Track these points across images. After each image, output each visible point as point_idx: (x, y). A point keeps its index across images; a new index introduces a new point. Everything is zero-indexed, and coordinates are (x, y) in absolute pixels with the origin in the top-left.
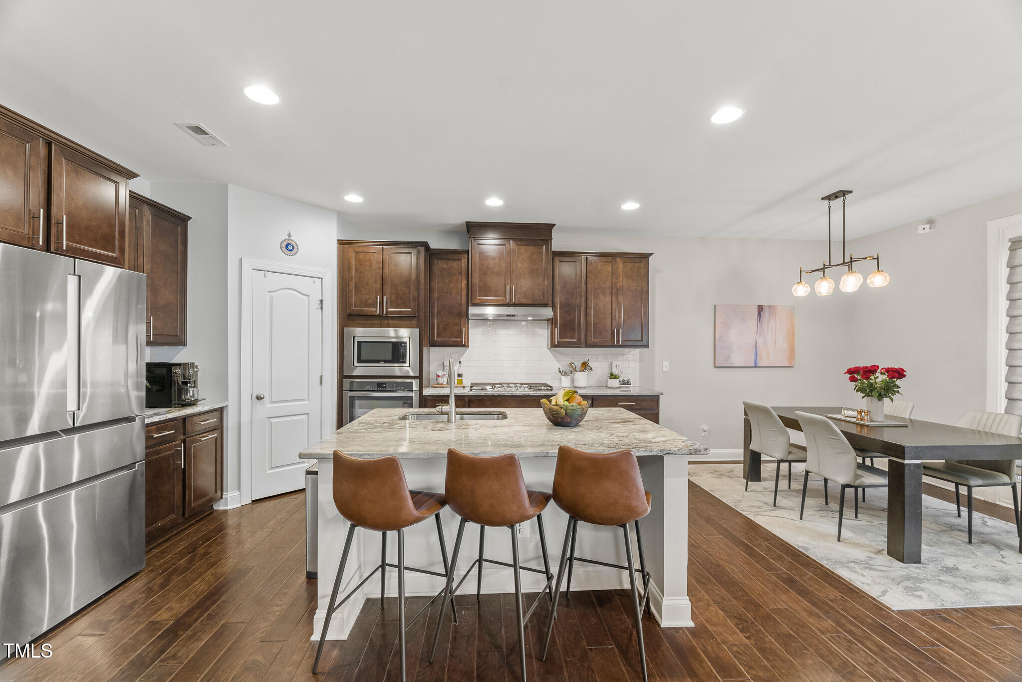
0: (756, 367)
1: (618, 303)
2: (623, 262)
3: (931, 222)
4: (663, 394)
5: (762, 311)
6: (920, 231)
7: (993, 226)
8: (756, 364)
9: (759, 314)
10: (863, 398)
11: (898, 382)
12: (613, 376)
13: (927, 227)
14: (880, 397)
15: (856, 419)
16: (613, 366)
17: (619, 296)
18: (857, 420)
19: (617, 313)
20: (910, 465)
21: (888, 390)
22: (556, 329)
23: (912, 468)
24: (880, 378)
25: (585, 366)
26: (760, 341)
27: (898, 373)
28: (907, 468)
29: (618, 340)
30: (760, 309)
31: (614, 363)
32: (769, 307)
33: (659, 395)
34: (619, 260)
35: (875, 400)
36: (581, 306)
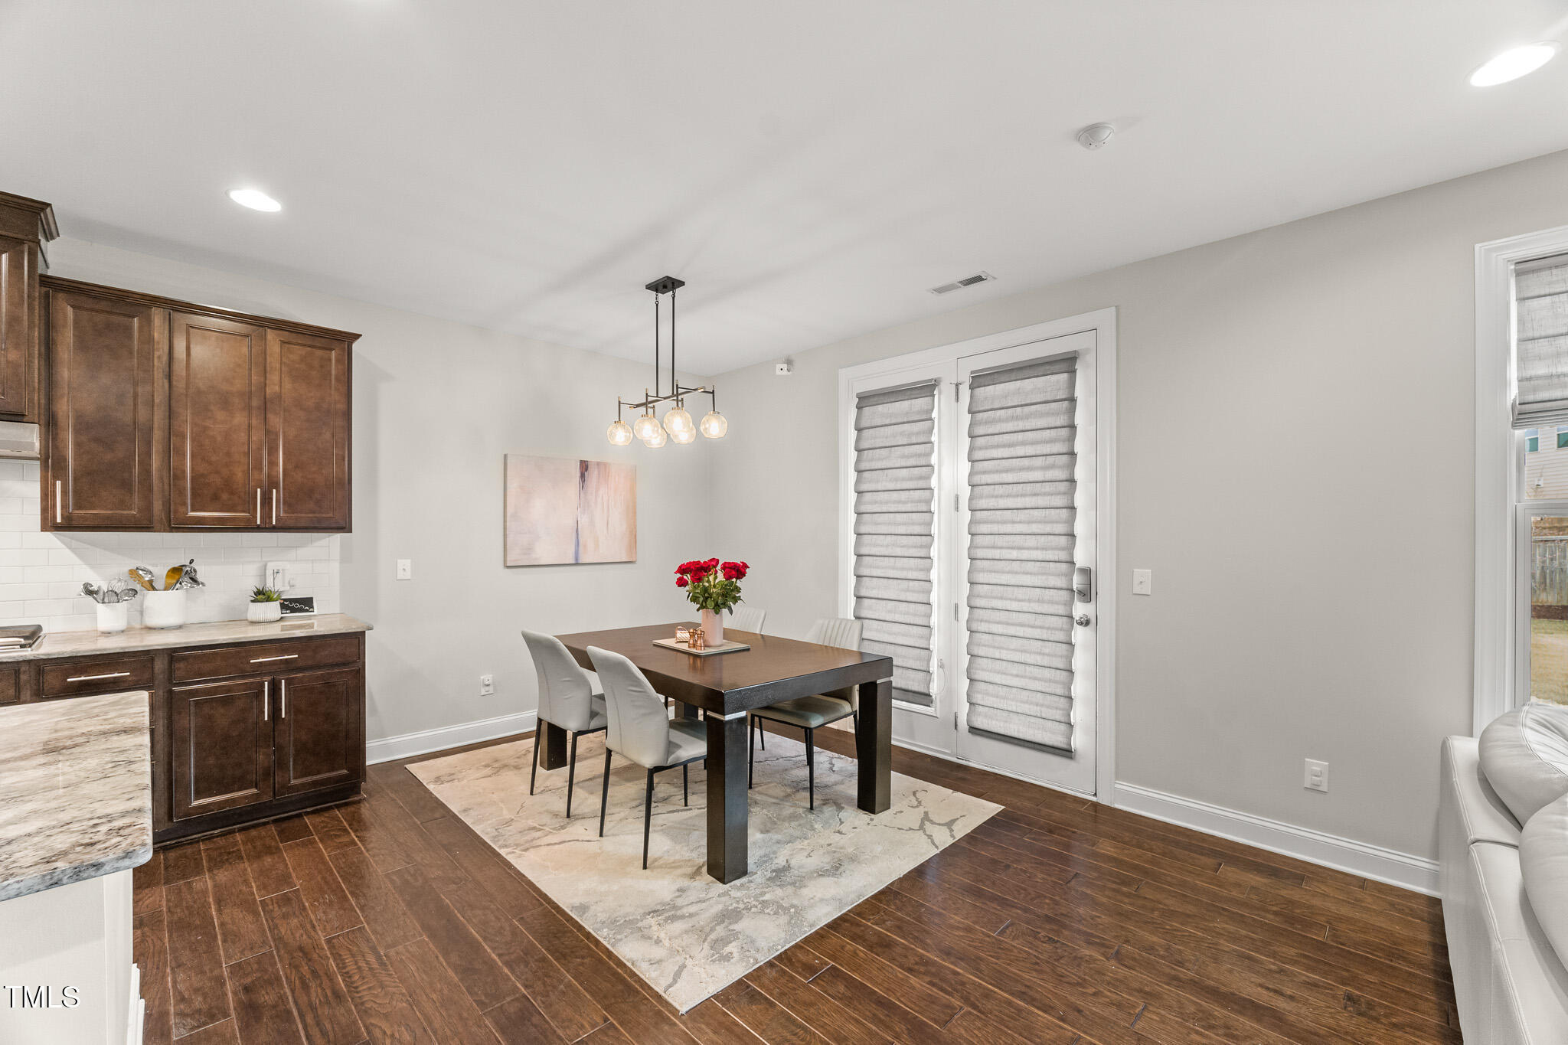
0: (577, 564)
1: (267, 432)
2: (283, 342)
3: (789, 362)
4: (371, 629)
5: (586, 470)
6: (778, 372)
7: (844, 374)
8: (577, 559)
9: (583, 476)
10: (698, 610)
11: (739, 583)
12: (262, 595)
13: (785, 367)
14: (717, 608)
15: (687, 644)
16: (269, 572)
17: (270, 416)
18: (689, 647)
19: (265, 453)
20: (731, 722)
21: (726, 598)
22: (59, 483)
23: (734, 726)
24: (717, 578)
25: (182, 575)
26: (584, 521)
27: (737, 571)
28: (727, 728)
29: (267, 515)
30: (584, 466)
31: (271, 567)
32: (598, 464)
33: (365, 632)
34: (271, 335)
35: (711, 612)
36: (151, 429)
